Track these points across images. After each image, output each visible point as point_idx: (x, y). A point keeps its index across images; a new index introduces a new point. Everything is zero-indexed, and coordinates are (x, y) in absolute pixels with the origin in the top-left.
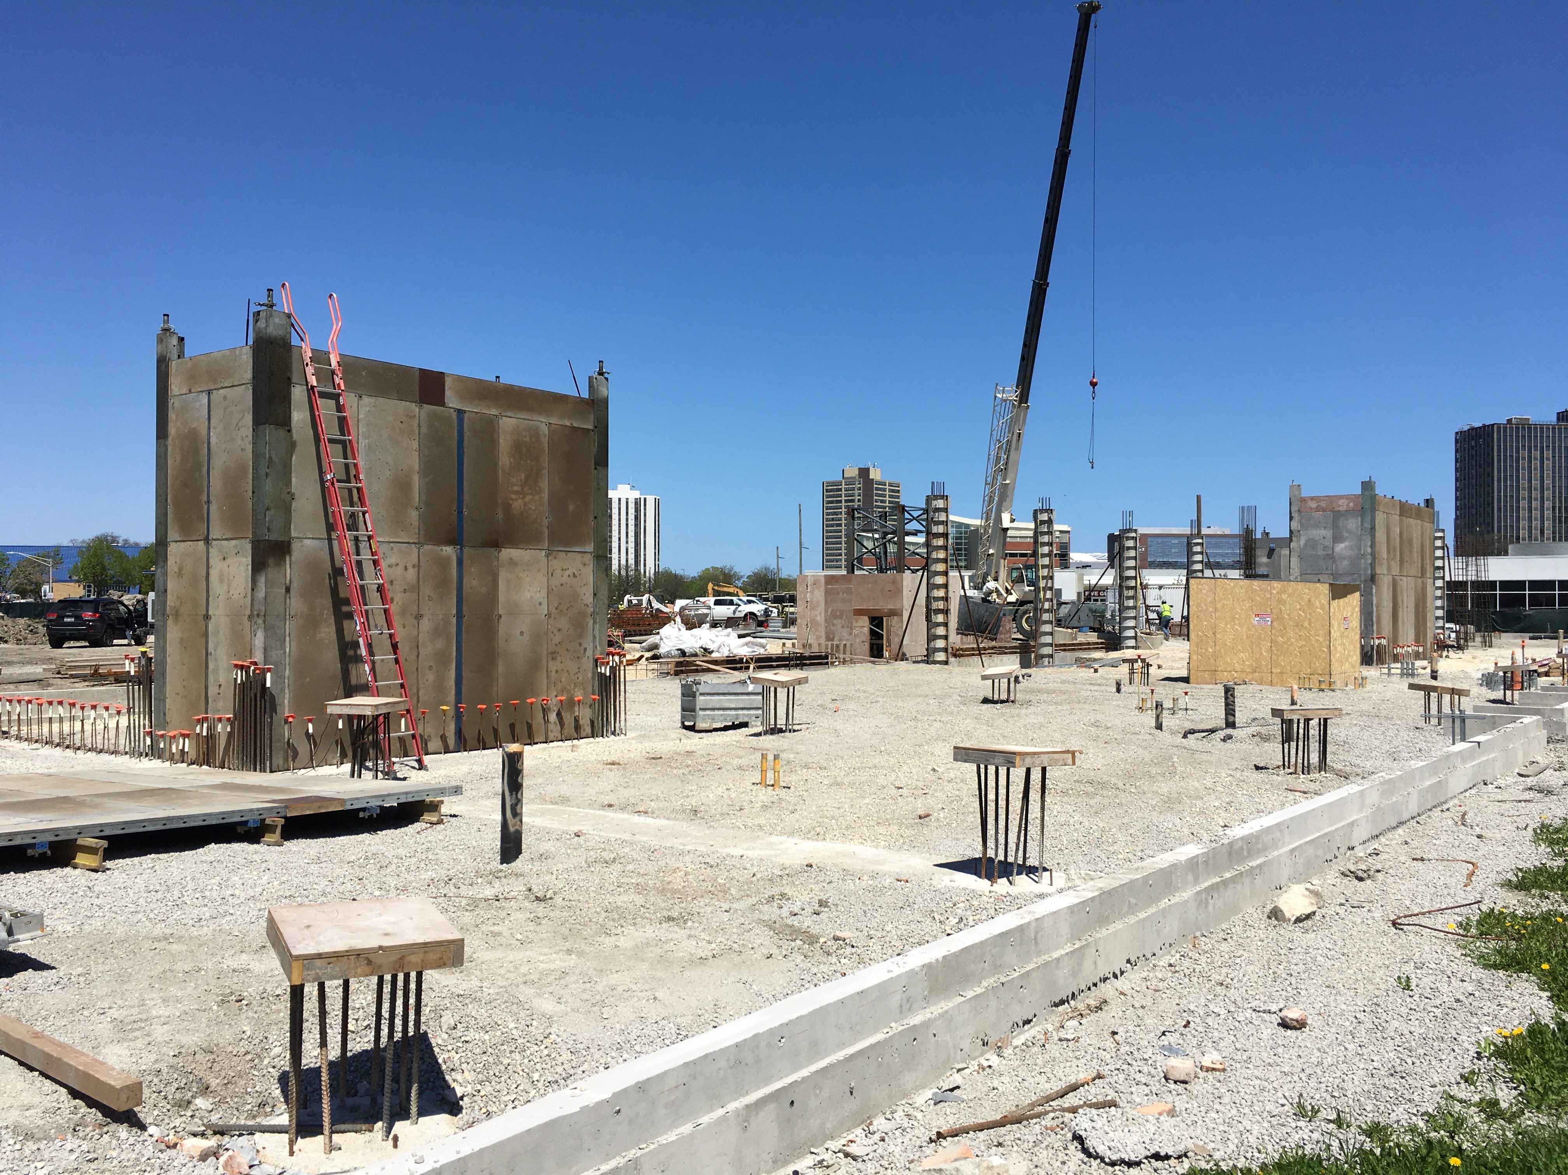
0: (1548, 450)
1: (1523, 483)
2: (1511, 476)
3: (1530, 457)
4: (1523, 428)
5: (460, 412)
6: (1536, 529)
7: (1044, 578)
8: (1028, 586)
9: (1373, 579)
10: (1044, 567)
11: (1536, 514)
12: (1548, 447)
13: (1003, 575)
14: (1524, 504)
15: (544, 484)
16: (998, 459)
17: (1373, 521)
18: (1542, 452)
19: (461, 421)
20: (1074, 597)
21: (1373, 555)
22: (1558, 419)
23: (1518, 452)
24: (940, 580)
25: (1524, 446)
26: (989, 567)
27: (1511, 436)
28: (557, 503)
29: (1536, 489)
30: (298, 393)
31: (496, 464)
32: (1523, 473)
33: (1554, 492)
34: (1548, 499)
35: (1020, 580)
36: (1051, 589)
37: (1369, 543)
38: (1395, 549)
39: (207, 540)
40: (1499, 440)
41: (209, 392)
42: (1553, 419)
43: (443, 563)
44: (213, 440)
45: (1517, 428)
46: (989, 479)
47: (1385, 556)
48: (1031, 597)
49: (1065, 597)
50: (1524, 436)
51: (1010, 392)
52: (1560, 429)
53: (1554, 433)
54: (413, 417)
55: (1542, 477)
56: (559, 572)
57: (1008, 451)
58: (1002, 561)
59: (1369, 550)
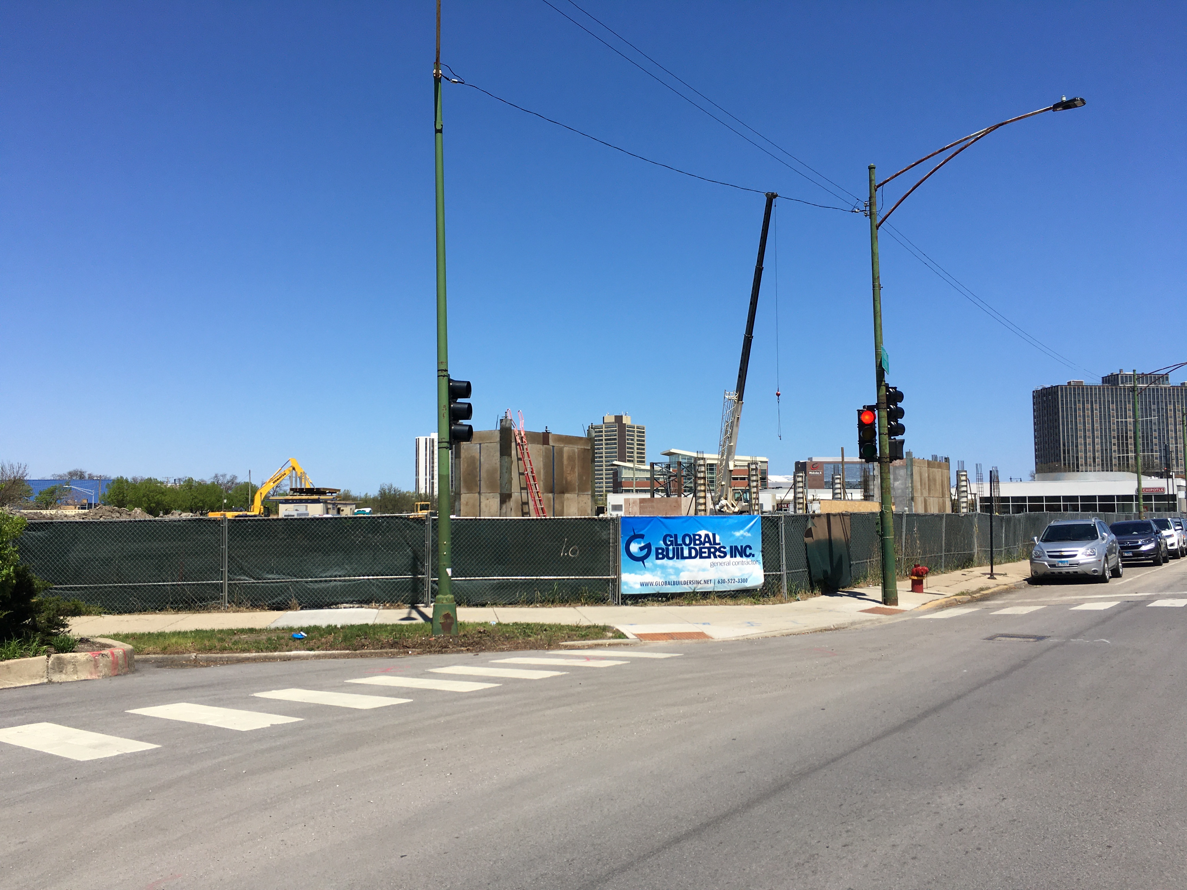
0: (1096, 403)
1: (1080, 426)
2: (1072, 421)
3: (1084, 408)
4: (1079, 388)
5: (553, 446)
6: (1090, 458)
7: (754, 499)
8: (744, 502)
9: (912, 499)
10: (754, 493)
11: (1089, 447)
12: (1096, 401)
13: (730, 496)
14: (1081, 441)
15: (576, 470)
16: (726, 431)
17: (912, 470)
18: (1092, 405)
19: (553, 449)
20: (771, 509)
21: (912, 487)
22: (1103, 382)
23: (1075, 405)
24: (702, 501)
25: (1079, 401)
26: (722, 491)
27: (1070, 393)
28: (580, 477)
29: (1089, 430)
30: (513, 444)
31: (563, 464)
32: (1080, 419)
33: (1101, 432)
34: (1097, 437)
35: (738, 500)
36: (758, 504)
37: (910, 482)
38: (925, 484)
39: (479, 493)
40: (1062, 396)
41: (480, 444)
42: (1099, 382)
43: (549, 499)
44: (482, 460)
45: (1074, 389)
46: (721, 443)
47: (919, 487)
48: (747, 509)
49: (765, 509)
50: (1079, 394)
51: (732, 395)
52: (1104, 389)
53: (1100, 391)
54: (541, 450)
55: (1093, 422)
56: (581, 502)
57: (732, 427)
58: (729, 488)
59: (910, 485)
